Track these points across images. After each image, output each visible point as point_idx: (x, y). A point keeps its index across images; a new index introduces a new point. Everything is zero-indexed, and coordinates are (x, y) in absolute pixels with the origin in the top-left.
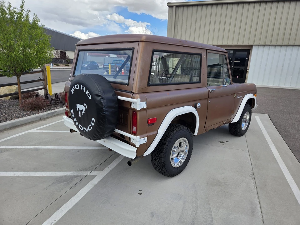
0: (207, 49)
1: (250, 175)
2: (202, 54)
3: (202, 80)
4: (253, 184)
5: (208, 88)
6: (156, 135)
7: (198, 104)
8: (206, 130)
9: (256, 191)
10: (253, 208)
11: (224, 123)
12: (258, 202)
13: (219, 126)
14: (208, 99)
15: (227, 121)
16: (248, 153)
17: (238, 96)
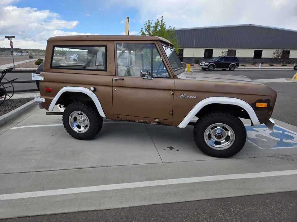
1: (101, 165)
2: (107, 46)
3: (108, 69)
4: (82, 167)
5: (114, 77)
6: (52, 100)
7: (91, 88)
8: (118, 117)
9: (72, 168)
10: (45, 168)
11: (157, 122)
12: (54, 169)
13: (146, 121)
14: (113, 86)
15: (162, 121)
16: (157, 162)
17: (183, 95)
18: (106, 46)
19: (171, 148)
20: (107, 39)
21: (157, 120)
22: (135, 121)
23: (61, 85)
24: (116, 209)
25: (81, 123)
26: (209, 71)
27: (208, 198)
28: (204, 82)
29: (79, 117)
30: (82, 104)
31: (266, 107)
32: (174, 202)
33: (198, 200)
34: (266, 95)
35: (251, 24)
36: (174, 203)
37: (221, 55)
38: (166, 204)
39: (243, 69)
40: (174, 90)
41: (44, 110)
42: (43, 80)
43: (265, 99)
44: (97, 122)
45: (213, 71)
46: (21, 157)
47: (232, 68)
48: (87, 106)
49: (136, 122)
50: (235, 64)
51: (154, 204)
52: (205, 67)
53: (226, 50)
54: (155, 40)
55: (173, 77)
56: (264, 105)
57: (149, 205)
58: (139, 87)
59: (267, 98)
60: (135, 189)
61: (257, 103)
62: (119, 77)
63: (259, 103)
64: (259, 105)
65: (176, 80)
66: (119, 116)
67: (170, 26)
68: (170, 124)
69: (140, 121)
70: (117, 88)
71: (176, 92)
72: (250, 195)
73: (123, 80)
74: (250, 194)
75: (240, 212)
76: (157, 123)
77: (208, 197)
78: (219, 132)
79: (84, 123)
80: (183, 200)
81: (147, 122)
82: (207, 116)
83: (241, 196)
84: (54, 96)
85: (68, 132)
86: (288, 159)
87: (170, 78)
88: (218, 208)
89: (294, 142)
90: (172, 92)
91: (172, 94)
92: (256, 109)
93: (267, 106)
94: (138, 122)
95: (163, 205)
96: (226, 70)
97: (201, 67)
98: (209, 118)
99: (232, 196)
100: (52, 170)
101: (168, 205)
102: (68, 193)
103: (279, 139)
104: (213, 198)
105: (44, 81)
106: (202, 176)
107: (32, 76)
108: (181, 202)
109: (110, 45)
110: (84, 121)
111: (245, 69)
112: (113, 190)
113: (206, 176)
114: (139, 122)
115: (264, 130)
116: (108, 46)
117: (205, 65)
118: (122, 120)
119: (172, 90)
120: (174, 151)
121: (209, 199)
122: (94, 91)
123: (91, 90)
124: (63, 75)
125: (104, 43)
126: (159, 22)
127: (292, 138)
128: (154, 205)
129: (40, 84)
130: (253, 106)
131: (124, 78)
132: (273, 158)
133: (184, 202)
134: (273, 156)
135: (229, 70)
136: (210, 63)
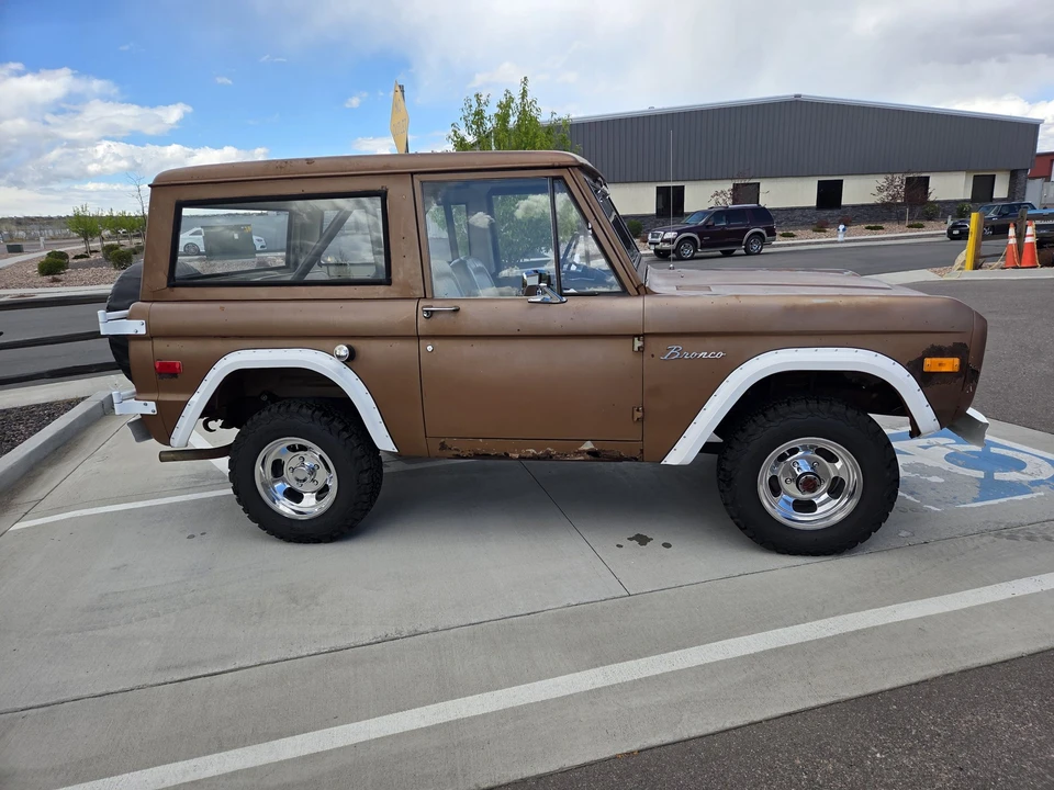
0: (412, 174)
1: (411, 628)
2: (386, 192)
3: (398, 275)
4: (343, 643)
5: (422, 303)
6: (184, 404)
7: (337, 349)
8: (443, 446)
9: (305, 654)
10: (199, 663)
11: (590, 452)
12: (237, 666)
13: (548, 453)
14: (419, 337)
15: (607, 447)
16: (610, 596)
17: (675, 349)
18: (382, 195)
19: (642, 540)
20: (385, 168)
21: (588, 446)
22: (507, 455)
23: (217, 345)
24: (515, 783)
25: (304, 480)
26: (680, 258)
27: (823, 702)
28: (744, 301)
29: (291, 460)
30: (304, 410)
31: (956, 369)
32: (711, 729)
33: (790, 714)
34: (952, 330)
35: (800, 96)
36: (713, 734)
37: (712, 204)
38: (685, 741)
39: (789, 245)
40: (644, 335)
41: (153, 446)
42: (142, 331)
43: (951, 345)
44: (367, 470)
45: (692, 258)
46: (90, 633)
47: (755, 247)
48: (323, 416)
49: (511, 459)
50: (764, 232)
51: (646, 745)
52: (666, 246)
53: (727, 186)
54: (562, 164)
55: (637, 289)
56: (950, 364)
57: (630, 754)
58: (519, 333)
59: (957, 339)
60: (563, 701)
61: (927, 361)
62: (439, 303)
63: (934, 359)
64: (931, 364)
65: (649, 301)
66: (448, 443)
67: (553, 113)
68: (636, 454)
69: (528, 455)
70: (437, 343)
71: (651, 342)
72: (951, 674)
73: (457, 310)
74: (951, 669)
75: (939, 735)
76: (588, 457)
77: (821, 697)
78: (805, 467)
79: (313, 480)
80: (739, 721)
81: (551, 457)
82: (765, 415)
83: (924, 679)
84: (193, 390)
85: (253, 518)
86: (1031, 538)
87: (624, 293)
88: (865, 733)
89: (1032, 479)
90: (638, 343)
91: (636, 349)
92: (925, 379)
93: (961, 366)
94: (521, 458)
95: (677, 745)
96: (736, 252)
97: (653, 247)
98: (772, 424)
99: (895, 686)
100: (231, 671)
101: (692, 743)
102: (320, 750)
103: (981, 474)
104: (836, 699)
105: (151, 336)
106: (776, 627)
107: (101, 319)
108: (735, 729)
109: (399, 192)
110: (312, 471)
111: (793, 245)
112: (485, 716)
113: (792, 625)
114: (525, 458)
115: (925, 448)
116: (389, 192)
117: (663, 241)
118: (458, 457)
119: (638, 336)
120: (654, 547)
121: (824, 706)
122: (350, 360)
123: (339, 357)
124: (222, 309)
125: (376, 184)
126: (511, 99)
127: (1019, 466)
128: (647, 749)
129: (134, 347)
130: (915, 368)
131: (462, 305)
132: (984, 540)
133: (744, 726)
134: (981, 533)
135: (743, 252)
136: (680, 232)
